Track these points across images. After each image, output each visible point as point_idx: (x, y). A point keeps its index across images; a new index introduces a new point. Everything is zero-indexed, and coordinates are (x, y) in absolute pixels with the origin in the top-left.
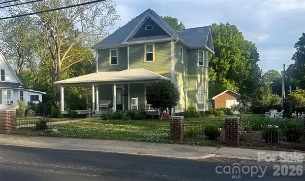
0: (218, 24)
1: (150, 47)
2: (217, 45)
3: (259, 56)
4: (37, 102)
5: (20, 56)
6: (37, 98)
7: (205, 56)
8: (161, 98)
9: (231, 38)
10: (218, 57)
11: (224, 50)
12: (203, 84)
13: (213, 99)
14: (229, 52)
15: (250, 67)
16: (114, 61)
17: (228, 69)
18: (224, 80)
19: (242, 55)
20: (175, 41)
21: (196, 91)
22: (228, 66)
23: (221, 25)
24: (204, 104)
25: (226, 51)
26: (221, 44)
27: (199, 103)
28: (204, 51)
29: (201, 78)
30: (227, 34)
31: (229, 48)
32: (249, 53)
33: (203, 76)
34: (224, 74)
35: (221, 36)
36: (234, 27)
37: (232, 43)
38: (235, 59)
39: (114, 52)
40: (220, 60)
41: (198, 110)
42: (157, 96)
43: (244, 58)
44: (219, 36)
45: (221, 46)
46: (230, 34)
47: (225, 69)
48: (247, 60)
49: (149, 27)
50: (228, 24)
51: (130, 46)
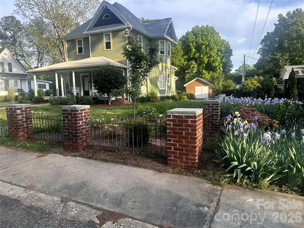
0: (200, 26)
1: (108, 36)
2: (198, 43)
3: (233, 52)
4: (44, 90)
5: (39, 53)
6: (44, 86)
7: (166, 46)
8: (104, 84)
9: (209, 37)
10: (199, 53)
11: (204, 46)
12: (164, 72)
13: (184, 86)
14: (208, 49)
15: (224, 60)
16: (80, 50)
17: (206, 62)
18: (204, 71)
19: (218, 51)
20: (129, 28)
21: (157, 78)
22: (206, 60)
23: (203, 26)
24: (165, 90)
25: (206, 48)
26: (202, 42)
27: (160, 89)
28: (165, 41)
29: (162, 66)
30: (206, 33)
31: (208, 45)
32: (223, 49)
33: (164, 64)
34: (203, 66)
35: (202, 35)
36: (212, 28)
37: (210, 41)
38: (212, 53)
39: (80, 42)
40: (200, 55)
41: (159, 95)
42: (100, 82)
43: (219, 53)
44: (200, 36)
45: (201, 44)
46: (208, 34)
47: (204, 62)
48: (222, 55)
49: (107, 16)
50: (207, 26)
51: (91, 35)
